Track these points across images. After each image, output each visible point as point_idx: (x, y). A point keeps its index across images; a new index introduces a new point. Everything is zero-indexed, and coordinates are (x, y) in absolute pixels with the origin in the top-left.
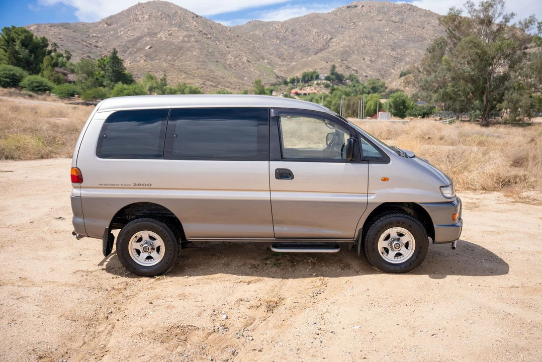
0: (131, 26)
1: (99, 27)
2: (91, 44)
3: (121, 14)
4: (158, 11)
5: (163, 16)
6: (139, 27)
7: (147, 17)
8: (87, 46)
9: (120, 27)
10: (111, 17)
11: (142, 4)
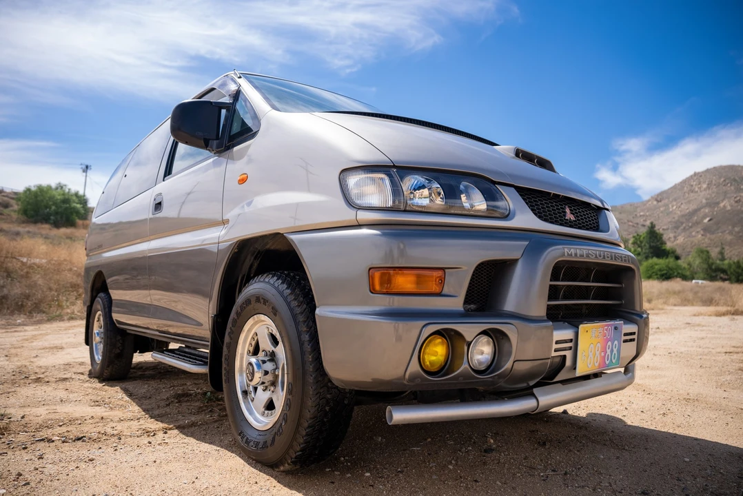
0: (684, 199)
1: (648, 205)
2: (637, 224)
3: (675, 188)
4: (720, 178)
5: (727, 181)
6: (696, 199)
7: (705, 186)
8: (633, 226)
9: (672, 202)
10: (662, 193)
11: (699, 173)
